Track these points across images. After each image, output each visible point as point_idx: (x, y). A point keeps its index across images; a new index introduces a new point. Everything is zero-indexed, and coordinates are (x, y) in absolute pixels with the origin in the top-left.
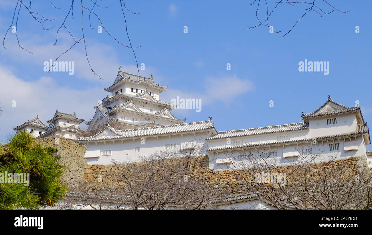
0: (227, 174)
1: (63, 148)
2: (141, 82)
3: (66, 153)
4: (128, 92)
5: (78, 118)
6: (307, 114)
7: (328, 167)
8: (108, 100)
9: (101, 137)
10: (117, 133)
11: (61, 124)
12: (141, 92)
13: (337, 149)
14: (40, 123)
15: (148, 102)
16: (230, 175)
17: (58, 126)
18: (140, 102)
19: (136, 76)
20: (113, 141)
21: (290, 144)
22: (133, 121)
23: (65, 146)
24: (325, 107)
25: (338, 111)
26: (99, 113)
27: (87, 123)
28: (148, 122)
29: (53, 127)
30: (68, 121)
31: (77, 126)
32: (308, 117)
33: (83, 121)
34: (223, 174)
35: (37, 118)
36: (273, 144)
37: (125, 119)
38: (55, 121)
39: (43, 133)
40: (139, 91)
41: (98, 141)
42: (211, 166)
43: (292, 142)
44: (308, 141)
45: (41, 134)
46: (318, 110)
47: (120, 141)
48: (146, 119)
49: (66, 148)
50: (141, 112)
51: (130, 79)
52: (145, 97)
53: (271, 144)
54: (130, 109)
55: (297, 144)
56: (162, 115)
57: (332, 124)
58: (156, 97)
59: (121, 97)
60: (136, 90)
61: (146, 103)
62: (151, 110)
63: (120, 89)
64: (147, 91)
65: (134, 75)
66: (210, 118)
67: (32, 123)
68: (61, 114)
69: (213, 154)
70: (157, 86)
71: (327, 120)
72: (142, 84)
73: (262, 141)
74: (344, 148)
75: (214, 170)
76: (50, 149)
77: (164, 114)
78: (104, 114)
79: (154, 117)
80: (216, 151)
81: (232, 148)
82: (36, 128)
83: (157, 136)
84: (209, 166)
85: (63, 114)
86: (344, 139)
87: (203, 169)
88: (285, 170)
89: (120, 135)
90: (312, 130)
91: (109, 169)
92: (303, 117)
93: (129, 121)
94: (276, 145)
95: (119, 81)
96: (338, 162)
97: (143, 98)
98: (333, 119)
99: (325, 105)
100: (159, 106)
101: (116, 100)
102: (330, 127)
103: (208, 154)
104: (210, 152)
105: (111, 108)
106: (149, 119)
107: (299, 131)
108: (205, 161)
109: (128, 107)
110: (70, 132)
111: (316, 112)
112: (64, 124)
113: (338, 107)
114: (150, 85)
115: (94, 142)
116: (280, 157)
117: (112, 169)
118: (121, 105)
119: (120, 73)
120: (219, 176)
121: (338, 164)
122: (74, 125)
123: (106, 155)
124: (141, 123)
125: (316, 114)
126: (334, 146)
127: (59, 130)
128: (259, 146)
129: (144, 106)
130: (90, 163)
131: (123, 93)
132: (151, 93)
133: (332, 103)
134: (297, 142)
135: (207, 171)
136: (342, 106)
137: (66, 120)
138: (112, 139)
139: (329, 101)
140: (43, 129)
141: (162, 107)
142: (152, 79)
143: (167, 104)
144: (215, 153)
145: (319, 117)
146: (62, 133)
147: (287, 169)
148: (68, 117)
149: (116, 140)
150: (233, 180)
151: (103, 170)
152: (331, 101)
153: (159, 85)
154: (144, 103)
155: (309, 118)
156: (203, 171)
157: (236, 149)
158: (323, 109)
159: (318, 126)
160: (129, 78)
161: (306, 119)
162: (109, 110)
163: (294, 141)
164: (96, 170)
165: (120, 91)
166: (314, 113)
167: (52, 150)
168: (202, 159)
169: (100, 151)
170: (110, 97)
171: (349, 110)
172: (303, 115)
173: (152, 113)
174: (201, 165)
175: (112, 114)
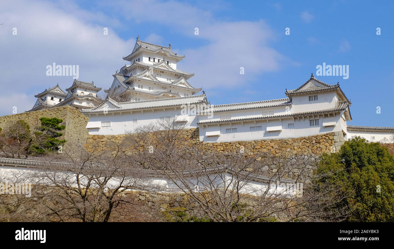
0: (215, 146)
1: (72, 117)
2: (158, 51)
3: (74, 122)
4: (145, 61)
5: (95, 87)
6: (290, 91)
7: (307, 141)
8: (126, 69)
9: (102, 109)
10: (117, 105)
11: (79, 92)
12: (159, 61)
13: (316, 125)
14: (60, 90)
15: (165, 72)
16: (218, 147)
17: (76, 94)
18: (157, 71)
19: (154, 45)
20: (113, 113)
21: (273, 119)
22: (150, 90)
23: (75, 116)
24: (308, 84)
25: (319, 88)
26: (117, 82)
27: (106, 91)
28: (164, 91)
29: (71, 95)
30: (86, 89)
31: (94, 94)
32: (291, 93)
33: (100, 89)
34: (212, 145)
35: (58, 86)
36: (258, 118)
37: (142, 88)
38: (73, 89)
39: (63, 100)
40: (156, 61)
41: (99, 113)
42: (201, 138)
43: (275, 117)
44: (289, 117)
45: (61, 101)
46: (301, 87)
47: (119, 113)
48: (163, 88)
49: (76, 118)
50: (157, 81)
51: (148, 49)
52: (162, 66)
53: (256, 118)
54: (146, 78)
55: (280, 119)
56: (178, 84)
57: (314, 101)
58: (173, 66)
59: (139, 66)
60: (153, 59)
61: (163, 72)
62: (168, 79)
63: (137, 58)
64: (164, 60)
65: (152, 45)
66: (204, 93)
67: (52, 91)
68: (79, 83)
69: (203, 127)
70: (175, 55)
71: (309, 97)
72: (159, 54)
73: (248, 115)
74: (323, 123)
75: (204, 142)
76: (55, 120)
77: (181, 83)
78: (121, 82)
79: (170, 86)
80: (205, 124)
81: (220, 122)
82: (56, 95)
83: (153, 109)
84: (199, 138)
85: (81, 82)
86: (323, 115)
87: (194, 141)
88: (268, 143)
89: (120, 108)
90: (295, 106)
91: (109, 139)
92: (287, 94)
93: (145, 90)
94: (260, 119)
95: (137, 50)
96: (317, 137)
97: (160, 68)
98: (314, 96)
99: (307, 82)
100: (176, 75)
101: (133, 69)
102: (312, 104)
103: (199, 126)
104: (200, 125)
105: (128, 77)
106: (166, 88)
107: (282, 107)
108: (195, 134)
109: (145, 76)
110: (87, 100)
111: (299, 89)
112: (82, 92)
113: (320, 84)
114: (167, 54)
115: (95, 113)
116: (264, 131)
117: (111, 139)
118: (138, 74)
119: (138, 42)
120: (207, 148)
121: (317, 138)
122: (92, 93)
123: (106, 125)
124: (157, 92)
125: (298, 91)
126: (314, 121)
127: (77, 98)
128: (244, 121)
129: (160, 75)
130: (91, 133)
131: (140, 63)
132: (168, 62)
133: (315, 81)
134: (279, 118)
135: (197, 143)
136: (323, 83)
137: (84, 88)
138: (112, 111)
139: (311, 79)
140: (63, 96)
141: (178, 76)
142: (170, 48)
143: (184, 73)
144: (205, 126)
145: (301, 94)
146: (79, 101)
147: (269, 142)
148: (86, 85)
149: (115, 112)
150: (221, 152)
151: (102, 140)
152: (313, 79)
153: (176, 54)
154: (161, 72)
155: (292, 95)
156: (194, 142)
157: (224, 123)
158: (306, 86)
159: (301, 103)
160: (147, 47)
161: (289, 95)
162: (127, 78)
163: (277, 116)
164: (97, 140)
165: (138, 60)
166: (298, 90)
167: (57, 121)
168: (193, 132)
169: (100, 122)
170: (128, 66)
171: (329, 88)
172: (287, 91)
173: (169, 82)
174: (192, 137)
175: (129, 83)
